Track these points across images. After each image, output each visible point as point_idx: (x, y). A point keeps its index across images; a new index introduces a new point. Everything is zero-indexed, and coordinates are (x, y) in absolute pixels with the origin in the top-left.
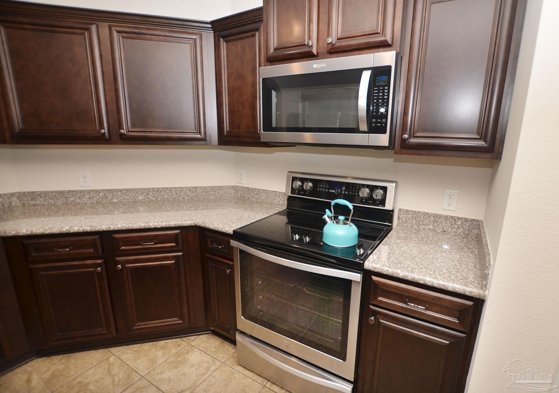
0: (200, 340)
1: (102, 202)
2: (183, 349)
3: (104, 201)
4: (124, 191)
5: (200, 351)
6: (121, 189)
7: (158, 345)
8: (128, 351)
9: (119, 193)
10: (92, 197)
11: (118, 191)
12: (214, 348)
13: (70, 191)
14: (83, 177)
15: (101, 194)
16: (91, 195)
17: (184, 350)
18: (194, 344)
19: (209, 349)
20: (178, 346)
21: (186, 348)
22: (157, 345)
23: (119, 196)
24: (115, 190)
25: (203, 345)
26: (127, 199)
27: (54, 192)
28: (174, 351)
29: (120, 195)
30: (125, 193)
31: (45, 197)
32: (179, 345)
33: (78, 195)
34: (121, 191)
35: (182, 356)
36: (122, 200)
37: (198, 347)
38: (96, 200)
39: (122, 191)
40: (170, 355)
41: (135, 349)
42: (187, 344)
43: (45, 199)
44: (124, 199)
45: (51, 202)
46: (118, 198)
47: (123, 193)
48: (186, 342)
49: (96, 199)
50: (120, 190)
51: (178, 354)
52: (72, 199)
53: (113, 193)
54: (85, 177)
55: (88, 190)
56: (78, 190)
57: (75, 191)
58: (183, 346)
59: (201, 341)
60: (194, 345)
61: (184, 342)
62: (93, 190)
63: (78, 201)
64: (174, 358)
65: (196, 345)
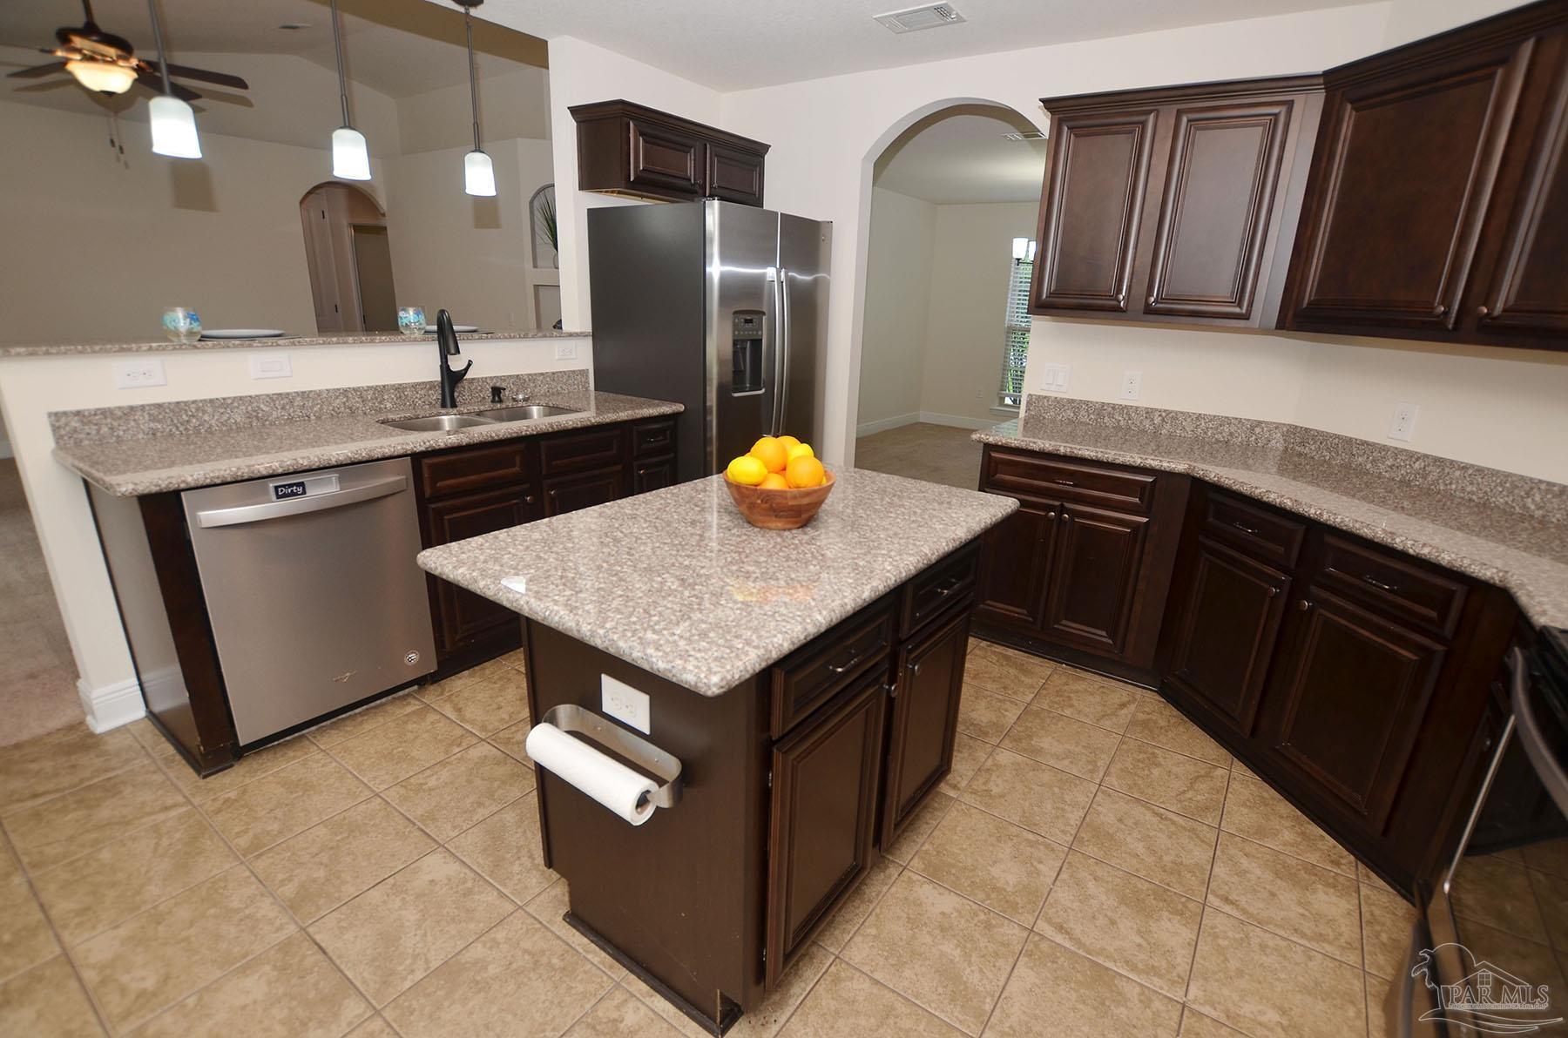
0: (1389, 902)
1: (1413, 484)
2: (1332, 874)
3: (1417, 483)
4: (1470, 472)
5: (1355, 908)
6: (1467, 464)
7: (1305, 826)
8: (1252, 786)
9: (1458, 473)
10: (1397, 467)
11: (1456, 466)
12: (1390, 938)
13: (1364, 443)
14: (1401, 417)
15: (1417, 465)
16: (1398, 460)
17: (1333, 877)
18: (1364, 890)
19: (1378, 928)
20: (1332, 862)
21: (1341, 879)
22: (1302, 825)
23: (1454, 481)
24: (1452, 462)
25: (1377, 912)
26: (1469, 493)
27: (1337, 436)
28: (1313, 858)
29: (1457, 478)
30: (1470, 475)
31: (1321, 444)
32: (1336, 863)
33: (1374, 454)
34: (1463, 468)
35: (1313, 878)
36: (1455, 491)
37: (1362, 902)
38: (1402, 475)
39: (1467, 468)
40: (1299, 854)
41: (1265, 795)
42: (1354, 877)
43: (1319, 448)
44: (1463, 490)
45: (1324, 456)
46: (1451, 484)
47: (1466, 475)
48: (1358, 875)
49: (1402, 472)
50: (1462, 465)
51: (1311, 869)
52: (1360, 459)
53: (1443, 469)
54: (1406, 417)
55: (1396, 448)
56: (1378, 444)
57: (1373, 445)
58: (1339, 872)
59: (1388, 904)
60: (1362, 893)
61: (1353, 869)
62: (1406, 450)
63: (1368, 467)
64: (1297, 865)
65: (1364, 896)
